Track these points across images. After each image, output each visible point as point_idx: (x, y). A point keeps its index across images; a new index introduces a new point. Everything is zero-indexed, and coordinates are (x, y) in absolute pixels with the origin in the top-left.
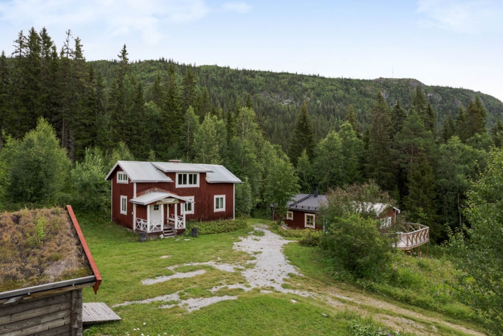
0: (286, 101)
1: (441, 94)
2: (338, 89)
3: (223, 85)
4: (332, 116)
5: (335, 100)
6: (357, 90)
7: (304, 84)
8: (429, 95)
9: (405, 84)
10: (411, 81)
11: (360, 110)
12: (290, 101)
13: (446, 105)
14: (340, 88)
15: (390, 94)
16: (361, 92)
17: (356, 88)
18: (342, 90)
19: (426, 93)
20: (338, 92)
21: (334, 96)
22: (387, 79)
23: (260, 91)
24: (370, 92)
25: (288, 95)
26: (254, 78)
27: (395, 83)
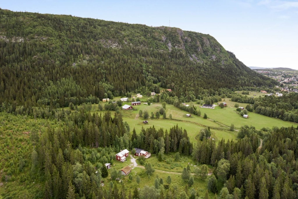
0: (114, 44)
1: (191, 38)
2: (141, 36)
3: (79, 35)
4: (138, 55)
5: (139, 43)
6: (151, 35)
7: (123, 33)
8: (185, 38)
9: (174, 31)
10: (177, 30)
11: (152, 49)
12: (116, 45)
13: (192, 44)
14: (142, 35)
15: (167, 37)
16: (152, 37)
17: (150, 34)
18: (143, 36)
19: (184, 37)
20: (141, 37)
21: (139, 41)
22: (166, 27)
23: (100, 38)
24: (157, 37)
25: (115, 41)
26: (96, 28)
27: (170, 30)
